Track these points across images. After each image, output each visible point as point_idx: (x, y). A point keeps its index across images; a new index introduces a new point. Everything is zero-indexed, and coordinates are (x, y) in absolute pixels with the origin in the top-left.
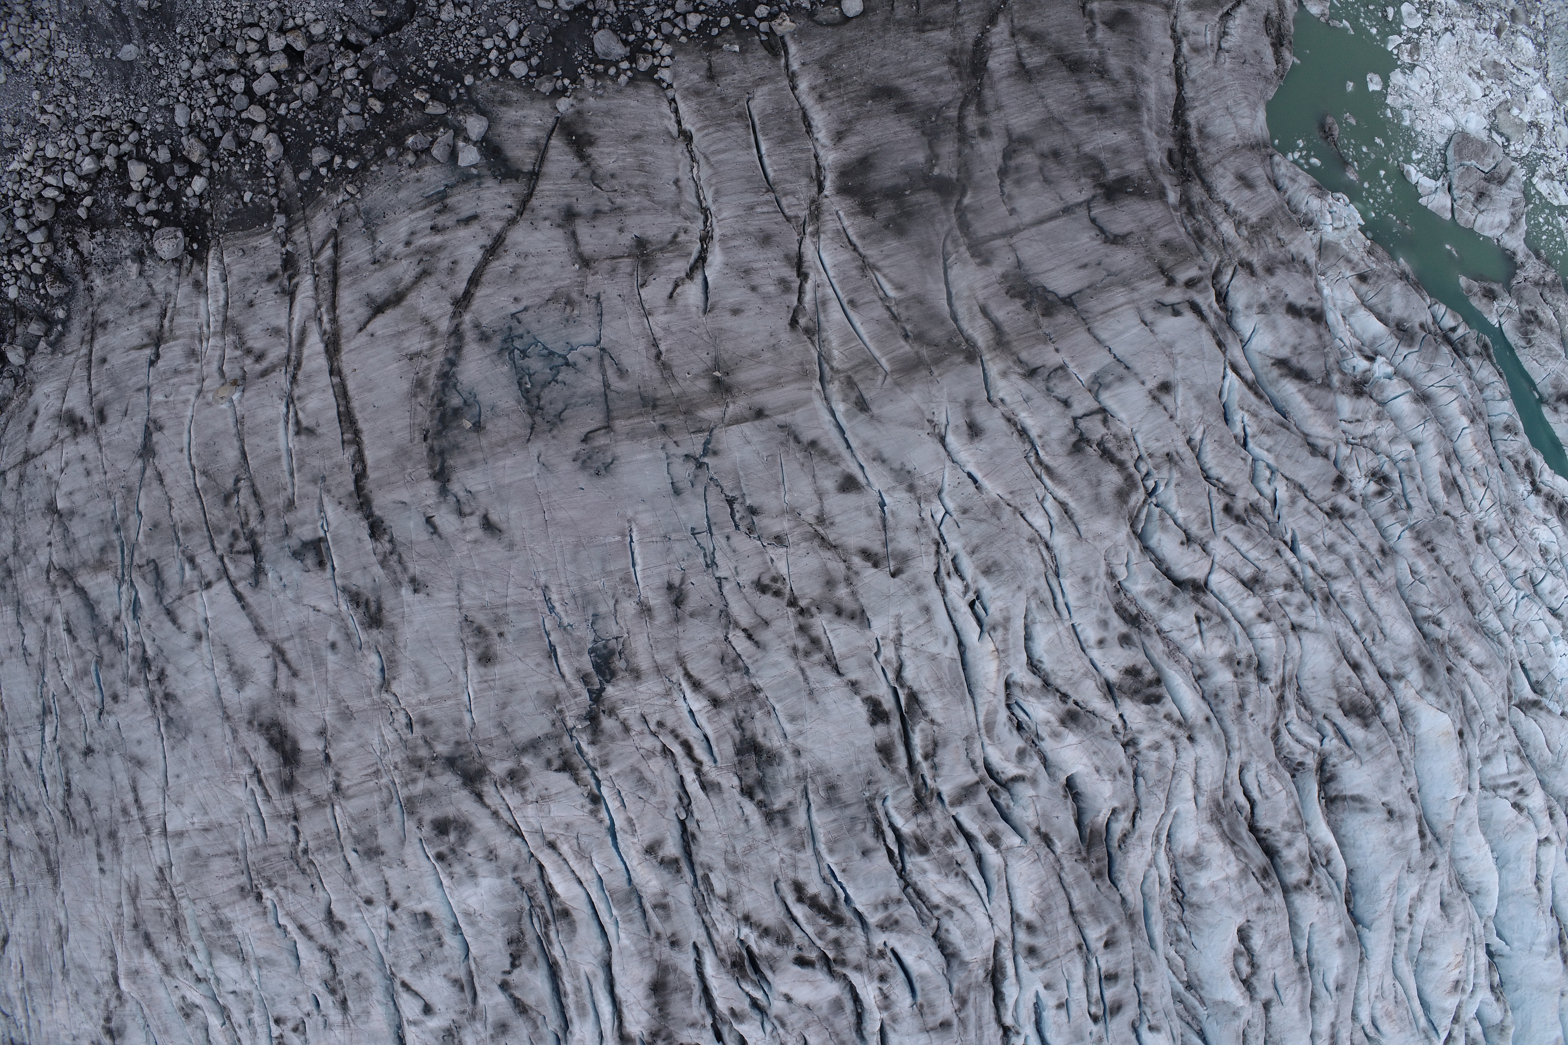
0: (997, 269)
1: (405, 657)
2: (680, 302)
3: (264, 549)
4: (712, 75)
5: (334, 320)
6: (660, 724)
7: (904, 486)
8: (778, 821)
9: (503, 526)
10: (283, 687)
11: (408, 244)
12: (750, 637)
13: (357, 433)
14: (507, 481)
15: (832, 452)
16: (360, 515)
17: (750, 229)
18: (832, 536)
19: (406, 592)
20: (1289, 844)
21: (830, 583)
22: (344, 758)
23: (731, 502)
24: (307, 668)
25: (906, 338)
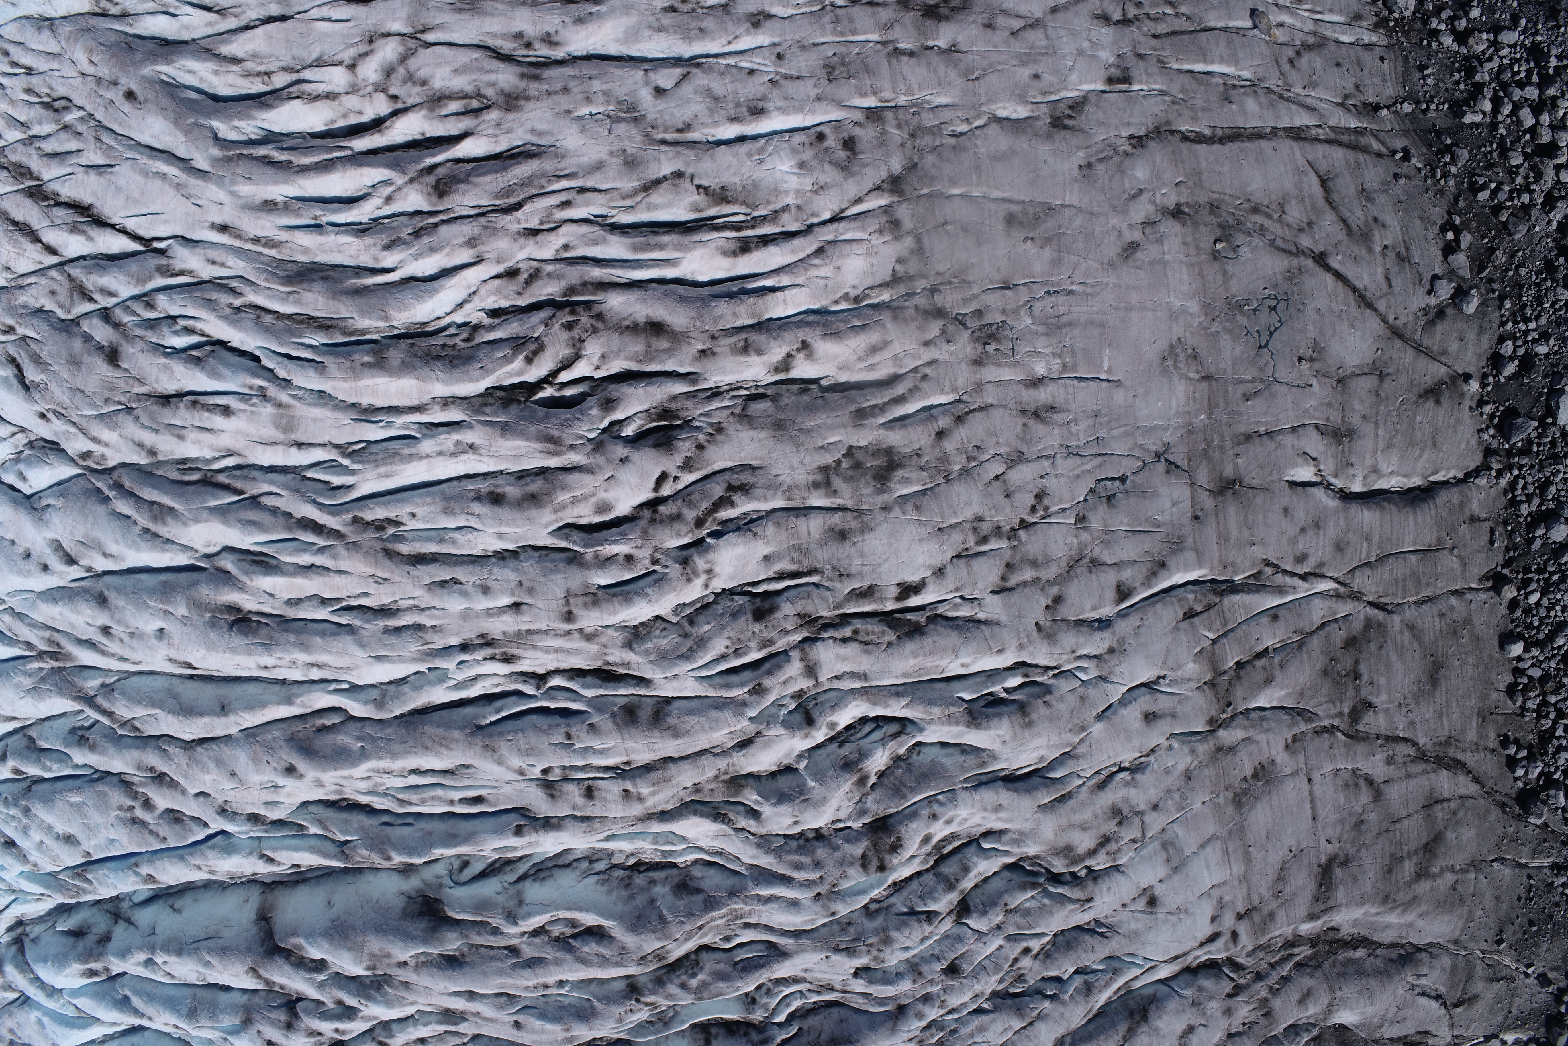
0: (1281, 756)
1: (1022, 143)
2: (1300, 460)
3: (1127, 30)
4: (1474, 519)
5: (1317, 140)
6: (925, 377)
7: (1115, 645)
8: (819, 477)
9: (1130, 262)
10: (1001, 21)
11: (1376, 220)
12: (997, 477)
13: (1222, 141)
14: (1169, 272)
15: (1154, 581)
16: (1151, 127)
17: (1350, 535)
18: (1079, 570)
19: (1080, 156)
20: (683, 986)
21: (1034, 562)
22: (929, 64)
23: (1123, 479)
24: (1017, 47)
25: (1237, 663)
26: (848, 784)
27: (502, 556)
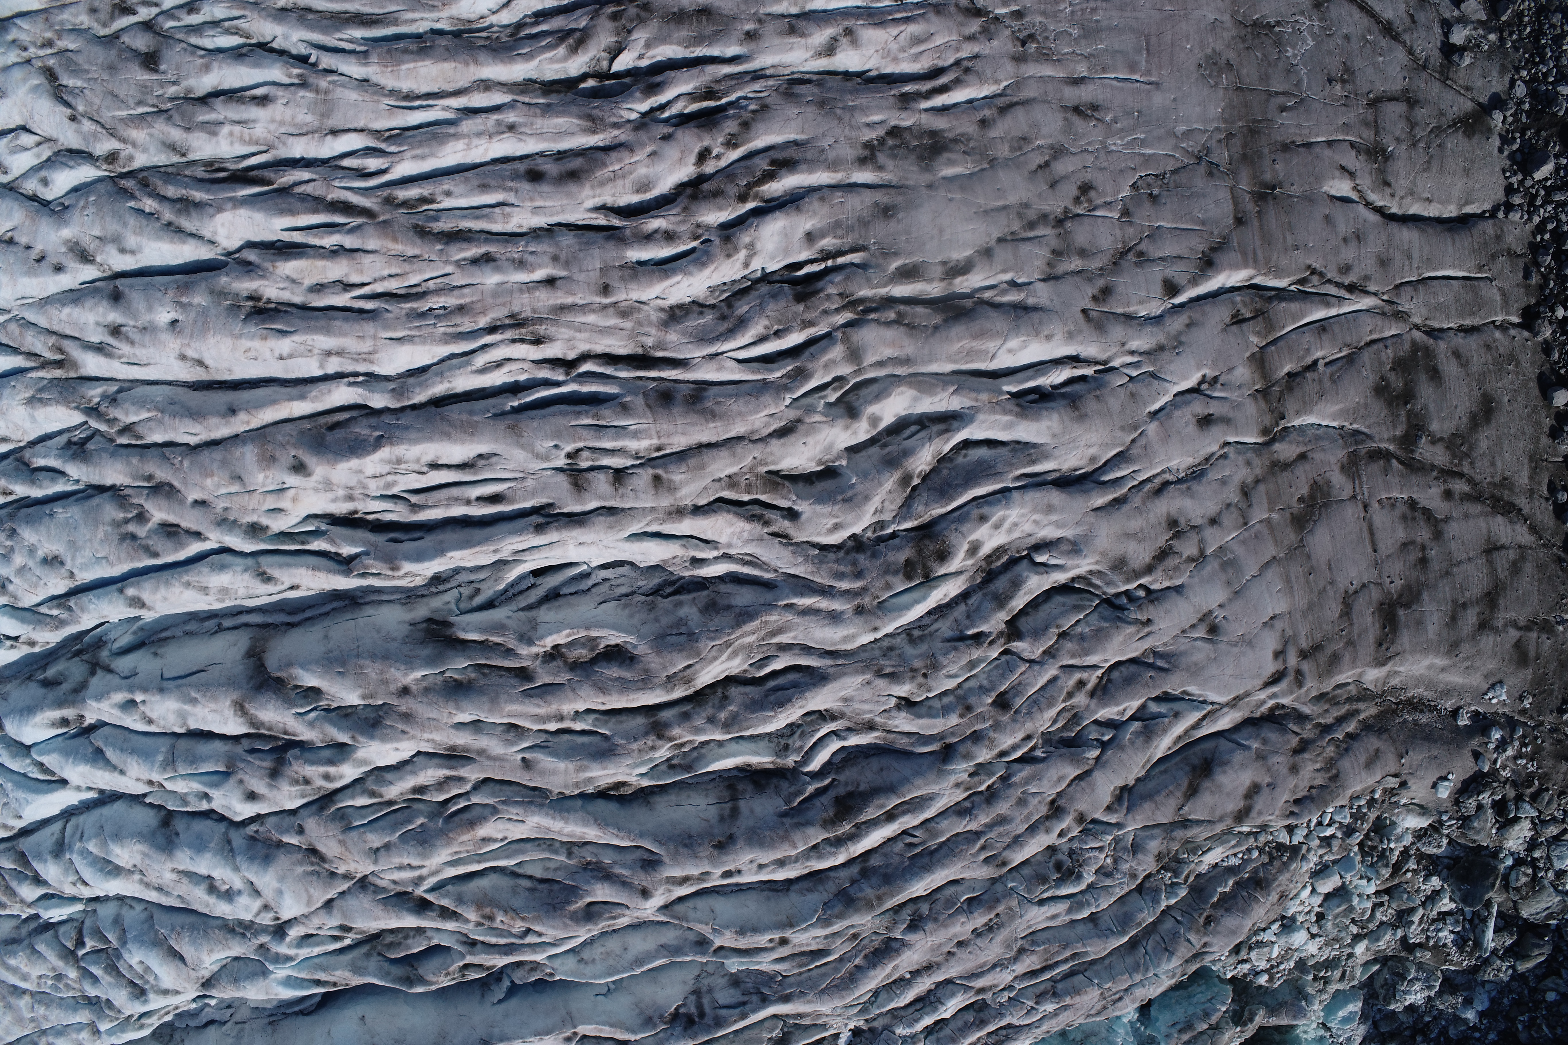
0: (1337, 478)
2: (1337, 174)
4: (1510, 253)
6: (968, 69)
7: (1165, 342)
8: (864, 152)
12: (1041, 167)
15: (1199, 282)
17: (1392, 251)
18: (1126, 263)
20: (710, 719)
21: (1083, 253)
25: (1289, 374)
26: (890, 481)
27: (536, 234)
